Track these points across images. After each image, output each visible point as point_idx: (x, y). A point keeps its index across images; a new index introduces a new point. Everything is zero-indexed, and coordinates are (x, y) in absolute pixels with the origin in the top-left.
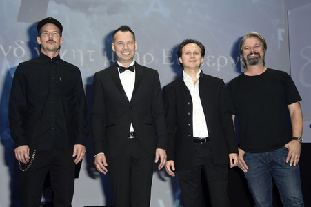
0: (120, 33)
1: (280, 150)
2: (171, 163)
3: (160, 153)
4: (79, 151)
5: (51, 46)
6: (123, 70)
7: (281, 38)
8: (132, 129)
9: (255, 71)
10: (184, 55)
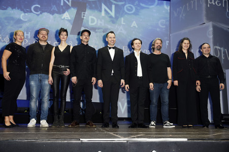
0: (110, 34)
2: (127, 86)
3: (123, 81)
4: (94, 79)
5: (86, 40)
6: (110, 48)
7: (167, 44)
8: (113, 72)
10: (135, 45)
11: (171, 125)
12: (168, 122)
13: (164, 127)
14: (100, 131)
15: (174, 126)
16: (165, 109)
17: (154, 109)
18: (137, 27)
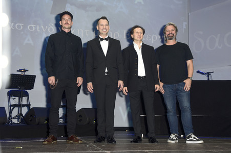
0: (101, 20)
1: (181, 83)
2: (126, 88)
3: (121, 83)
4: (80, 80)
5: (67, 26)
6: (102, 40)
7: (185, 27)
8: (106, 71)
9: (171, 43)
10: (135, 34)
11: (197, 140)
12: (193, 136)
13: (188, 142)
14: (93, 149)
15: (202, 142)
16: (187, 116)
17: (172, 118)
18: (143, 3)
